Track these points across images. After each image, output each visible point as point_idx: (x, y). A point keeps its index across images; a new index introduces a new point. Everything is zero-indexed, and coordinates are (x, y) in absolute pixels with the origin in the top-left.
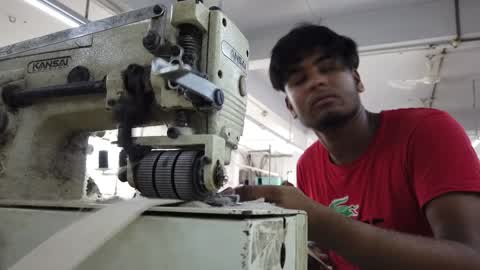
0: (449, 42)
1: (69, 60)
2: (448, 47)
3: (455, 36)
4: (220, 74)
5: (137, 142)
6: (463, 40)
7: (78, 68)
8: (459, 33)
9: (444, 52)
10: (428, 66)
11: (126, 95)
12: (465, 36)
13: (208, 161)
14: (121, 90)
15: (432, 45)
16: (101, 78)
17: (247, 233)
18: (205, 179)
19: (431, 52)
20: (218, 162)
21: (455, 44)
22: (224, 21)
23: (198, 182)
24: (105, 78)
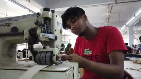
0: (113, 4)
1: (11, 24)
2: (113, 5)
3: (115, 2)
4: (56, 30)
5: (34, 50)
6: (117, 3)
7: (14, 27)
8: (116, 1)
9: (112, 6)
10: (108, 10)
11: (30, 37)
12: (117, 2)
13: (54, 55)
14: (29, 35)
15: (109, 4)
16: (22, 31)
17: (66, 75)
18: (54, 60)
19: (109, 6)
20: (57, 55)
21: (115, 4)
22: (56, 16)
23: (52, 61)
24: (23, 31)
